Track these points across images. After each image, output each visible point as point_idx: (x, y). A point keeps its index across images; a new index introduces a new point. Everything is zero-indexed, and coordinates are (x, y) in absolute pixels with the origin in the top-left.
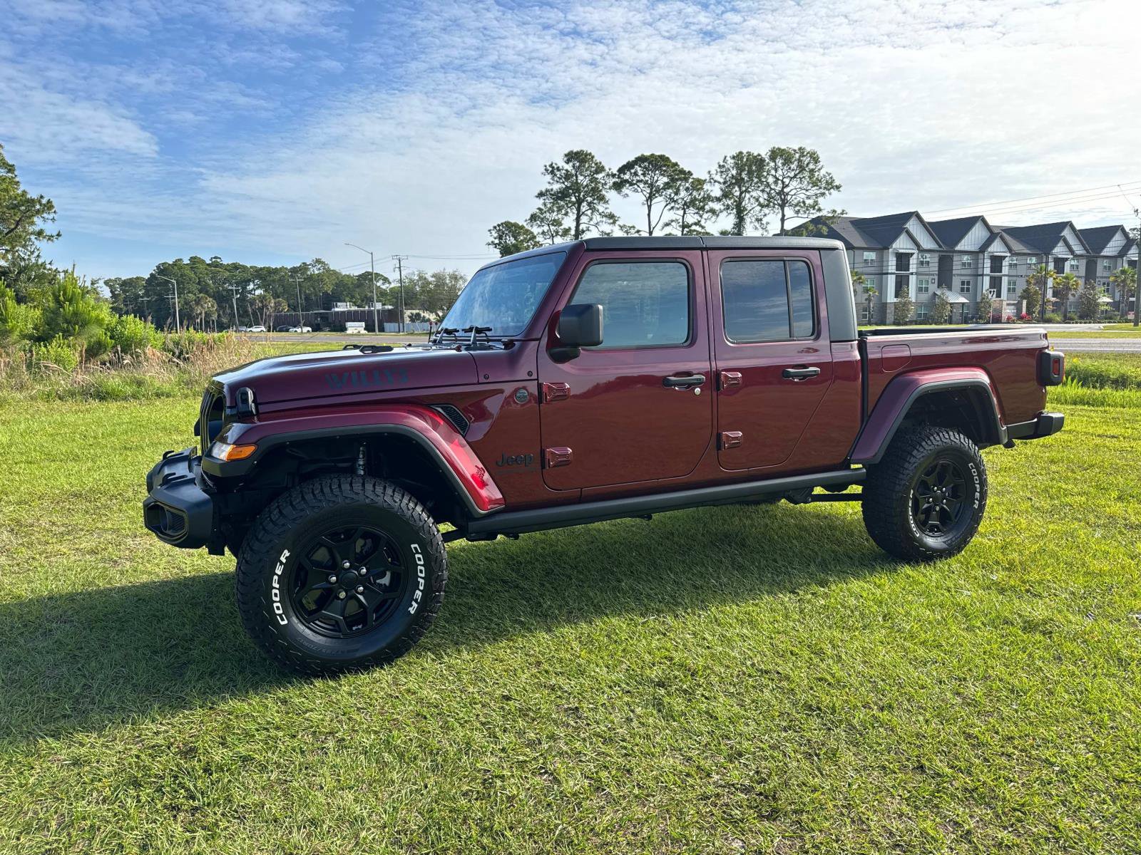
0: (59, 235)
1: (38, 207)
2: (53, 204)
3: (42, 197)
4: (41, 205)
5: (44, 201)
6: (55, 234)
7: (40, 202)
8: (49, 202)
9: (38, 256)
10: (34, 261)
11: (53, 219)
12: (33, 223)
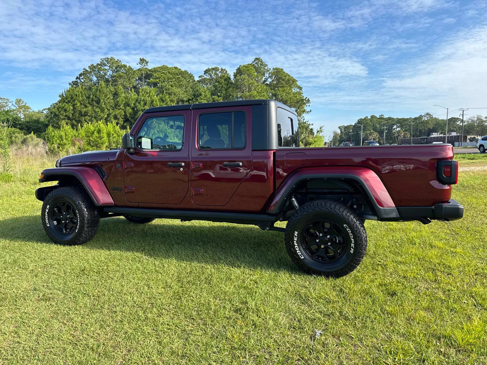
0: (310, 111)
1: (305, 101)
2: (310, 100)
3: (306, 98)
4: (306, 100)
5: (307, 99)
6: (309, 111)
7: (305, 99)
8: (308, 99)
9: (304, 119)
10: (302, 121)
11: (309, 106)
12: (303, 108)
